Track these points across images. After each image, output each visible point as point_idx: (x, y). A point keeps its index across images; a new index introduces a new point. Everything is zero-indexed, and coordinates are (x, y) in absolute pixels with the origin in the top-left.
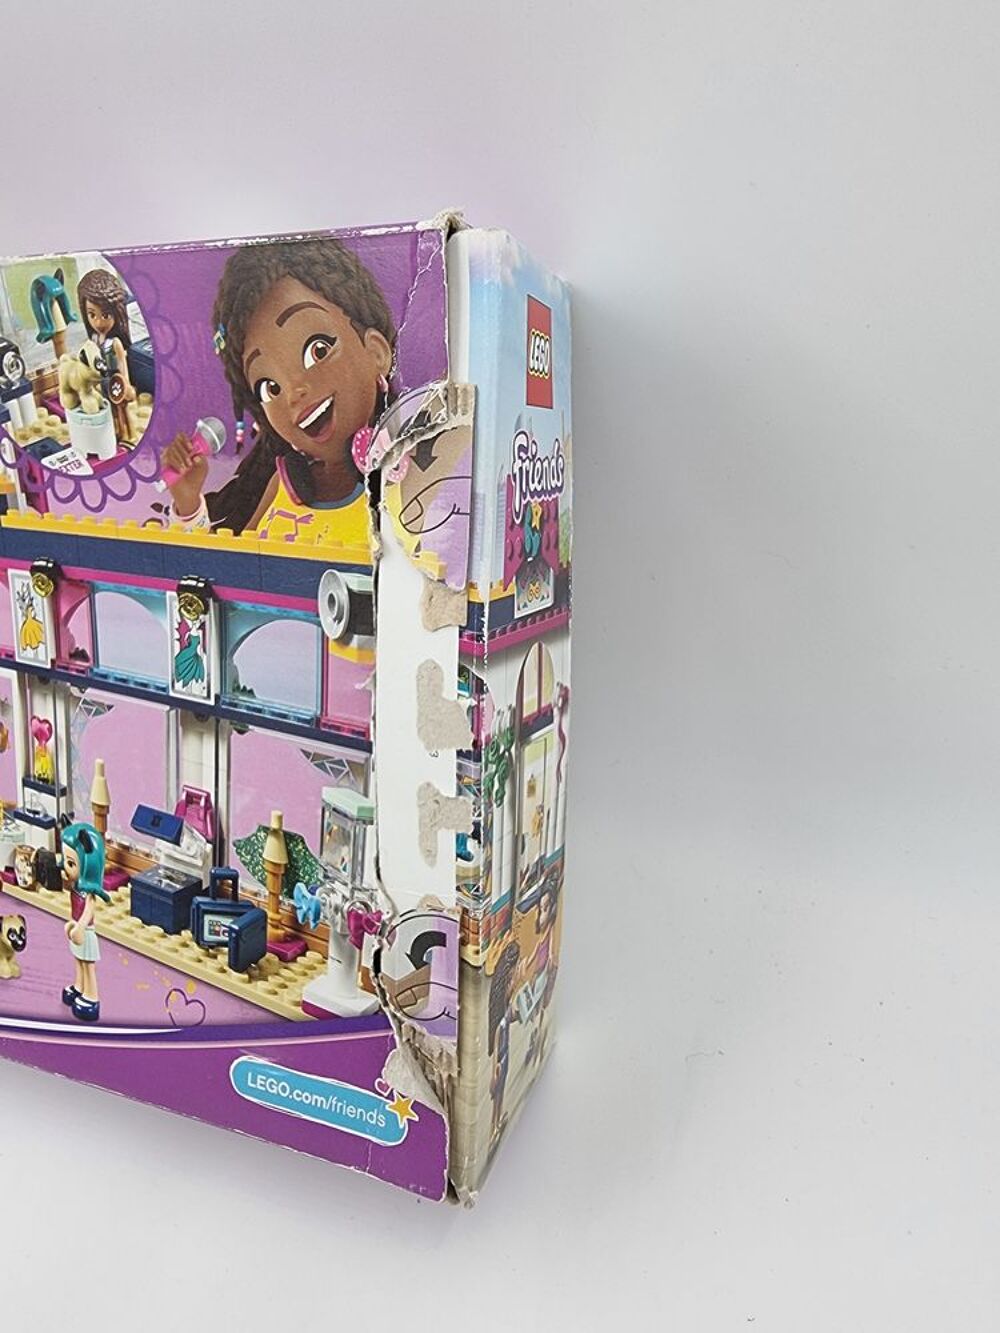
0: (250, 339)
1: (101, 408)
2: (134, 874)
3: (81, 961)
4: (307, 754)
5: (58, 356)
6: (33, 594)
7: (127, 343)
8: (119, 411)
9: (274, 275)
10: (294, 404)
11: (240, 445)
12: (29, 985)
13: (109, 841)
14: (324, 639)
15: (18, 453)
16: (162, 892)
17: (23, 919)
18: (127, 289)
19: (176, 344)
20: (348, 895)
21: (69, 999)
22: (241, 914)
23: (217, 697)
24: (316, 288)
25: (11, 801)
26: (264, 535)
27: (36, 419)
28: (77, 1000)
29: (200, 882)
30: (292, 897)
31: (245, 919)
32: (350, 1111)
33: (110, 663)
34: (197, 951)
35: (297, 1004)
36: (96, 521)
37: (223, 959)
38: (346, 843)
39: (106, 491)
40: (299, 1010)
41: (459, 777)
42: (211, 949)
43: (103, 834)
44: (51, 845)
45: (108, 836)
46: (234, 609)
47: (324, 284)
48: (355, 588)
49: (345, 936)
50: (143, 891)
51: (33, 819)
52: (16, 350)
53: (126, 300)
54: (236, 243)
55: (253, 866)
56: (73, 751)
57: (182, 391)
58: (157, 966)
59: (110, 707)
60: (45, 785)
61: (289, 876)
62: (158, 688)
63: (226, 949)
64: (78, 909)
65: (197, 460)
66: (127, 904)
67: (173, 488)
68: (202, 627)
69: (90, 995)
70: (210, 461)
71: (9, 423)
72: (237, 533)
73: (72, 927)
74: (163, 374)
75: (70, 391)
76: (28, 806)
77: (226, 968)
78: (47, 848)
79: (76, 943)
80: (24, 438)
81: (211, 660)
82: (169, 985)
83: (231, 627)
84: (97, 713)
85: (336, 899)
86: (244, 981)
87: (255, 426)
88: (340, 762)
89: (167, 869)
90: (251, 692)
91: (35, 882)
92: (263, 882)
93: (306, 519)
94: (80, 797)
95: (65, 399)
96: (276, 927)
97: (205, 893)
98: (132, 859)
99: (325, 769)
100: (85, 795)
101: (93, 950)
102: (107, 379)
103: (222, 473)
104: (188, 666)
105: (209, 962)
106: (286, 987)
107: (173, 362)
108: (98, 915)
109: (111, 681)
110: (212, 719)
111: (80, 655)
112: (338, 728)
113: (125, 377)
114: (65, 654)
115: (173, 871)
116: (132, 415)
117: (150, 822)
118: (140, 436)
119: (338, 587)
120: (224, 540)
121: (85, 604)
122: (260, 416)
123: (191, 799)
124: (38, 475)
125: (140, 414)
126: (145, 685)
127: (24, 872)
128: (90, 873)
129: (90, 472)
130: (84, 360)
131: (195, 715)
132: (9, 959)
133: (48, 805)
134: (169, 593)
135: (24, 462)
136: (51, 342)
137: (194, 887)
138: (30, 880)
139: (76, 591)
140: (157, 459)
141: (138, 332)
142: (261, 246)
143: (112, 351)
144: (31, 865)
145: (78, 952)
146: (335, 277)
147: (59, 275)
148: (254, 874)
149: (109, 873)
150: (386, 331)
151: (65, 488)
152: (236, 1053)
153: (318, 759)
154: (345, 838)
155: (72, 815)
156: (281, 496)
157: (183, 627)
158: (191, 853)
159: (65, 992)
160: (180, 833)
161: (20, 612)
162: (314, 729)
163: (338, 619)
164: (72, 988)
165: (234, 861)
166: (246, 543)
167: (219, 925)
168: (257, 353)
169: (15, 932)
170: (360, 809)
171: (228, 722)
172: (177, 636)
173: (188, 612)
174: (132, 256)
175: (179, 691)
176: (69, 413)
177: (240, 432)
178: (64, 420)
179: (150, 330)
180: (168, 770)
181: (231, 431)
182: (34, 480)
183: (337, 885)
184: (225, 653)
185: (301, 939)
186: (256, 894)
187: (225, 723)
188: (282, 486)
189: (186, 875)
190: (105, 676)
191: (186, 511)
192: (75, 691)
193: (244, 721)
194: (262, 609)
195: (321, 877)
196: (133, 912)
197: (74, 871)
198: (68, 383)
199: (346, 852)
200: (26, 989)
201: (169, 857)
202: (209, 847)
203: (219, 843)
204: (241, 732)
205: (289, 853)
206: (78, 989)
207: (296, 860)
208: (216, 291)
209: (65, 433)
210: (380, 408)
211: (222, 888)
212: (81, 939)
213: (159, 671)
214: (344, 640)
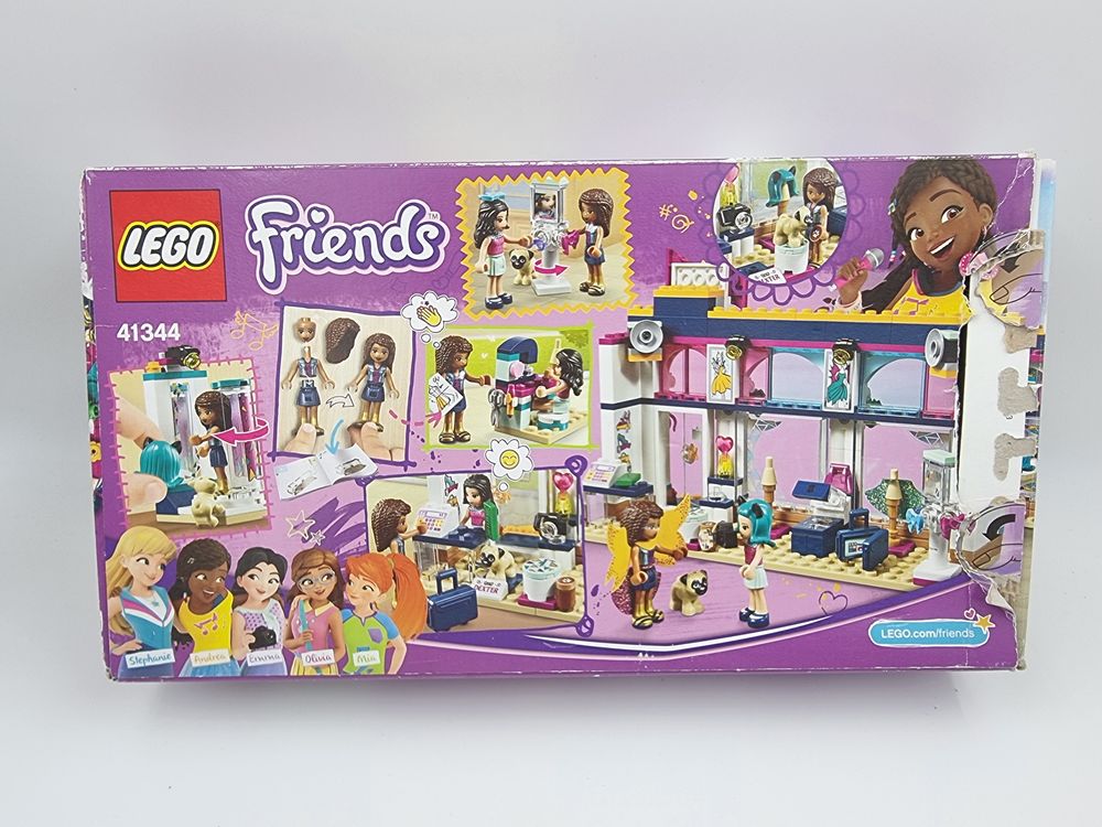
0: (911, 207)
1: (802, 244)
2: (794, 525)
3: (753, 590)
4: (914, 433)
5: (779, 215)
6: (725, 358)
7: (830, 207)
8: (815, 247)
9: (934, 175)
10: (930, 241)
11: (891, 263)
12: (711, 616)
13: (775, 508)
14: (927, 366)
15: (732, 272)
16: (816, 533)
17: (705, 573)
18: (838, 178)
19: (863, 209)
20: (940, 509)
21: (744, 618)
22: (870, 535)
23: (856, 408)
24: (958, 183)
25: (696, 494)
26: (897, 312)
27: (752, 251)
28: (751, 616)
29: (842, 521)
30: (905, 518)
31: (872, 538)
32: (951, 634)
33: (779, 396)
34: (840, 564)
35: (910, 581)
36: (781, 311)
37: (859, 565)
38: (939, 480)
39: (793, 292)
40: (912, 584)
41: (1027, 427)
42: (850, 561)
43: (771, 504)
44: (729, 518)
45: (774, 504)
46: (870, 355)
47: (963, 182)
48: (948, 338)
49: (938, 534)
50: (800, 535)
51: (716, 503)
52: (749, 211)
53: (837, 185)
54: (916, 158)
55: (879, 505)
56: (749, 455)
57: (860, 234)
58: (811, 580)
59: (778, 423)
60: (726, 480)
61: (902, 507)
62: (814, 407)
63: (861, 559)
64: (749, 557)
65: (861, 272)
66: (789, 546)
67: (841, 289)
68: (848, 368)
69: (761, 610)
70: (869, 272)
71: (730, 255)
72: (879, 313)
73: (745, 569)
74: (851, 226)
75: (782, 234)
76: (712, 496)
77: (861, 570)
78: (726, 521)
79: (749, 579)
80: (739, 263)
81: (852, 388)
82: (820, 590)
83: (867, 367)
84: (769, 428)
85: (934, 514)
86: (874, 576)
87: (904, 253)
88: (935, 435)
89: (818, 517)
90: (879, 402)
91: (715, 546)
92: (885, 513)
93: (924, 303)
94: (754, 483)
95: (777, 239)
96: (894, 538)
97: (846, 527)
98: (792, 516)
99: (926, 441)
100: (757, 481)
101: (762, 580)
102: (811, 228)
103: (875, 280)
104: (837, 391)
105: (850, 569)
106: (901, 572)
107: (859, 219)
108: (767, 557)
109: (781, 407)
110: (852, 421)
111: (760, 393)
112: (934, 416)
113: (824, 227)
114: (746, 394)
115: (823, 518)
116: (823, 247)
117: (806, 490)
118: (825, 260)
119: (938, 339)
120: (871, 317)
121: (765, 362)
122: (908, 247)
123: (836, 471)
124: (744, 286)
125: (828, 248)
126: (805, 407)
127: (706, 540)
128: (760, 531)
129: (784, 281)
130: (798, 217)
131: (839, 420)
132: (693, 602)
133: (728, 492)
134: (826, 350)
135: (735, 277)
136: (776, 207)
137: (839, 524)
138: (711, 545)
139: (758, 354)
140: (834, 273)
141: (839, 201)
142: (929, 160)
143: (819, 212)
144: (713, 534)
145: (750, 585)
146: (969, 178)
147: (793, 170)
148: (879, 509)
149: (774, 528)
150: (992, 205)
151: (761, 292)
152: (871, 621)
153: (921, 436)
154: (938, 477)
155: (747, 496)
156: (912, 290)
157: (835, 369)
158: (838, 503)
159: (741, 613)
160: (828, 493)
161: (713, 371)
162: (919, 418)
163: (937, 355)
164: (747, 609)
165: (865, 504)
166: (886, 317)
167: (854, 545)
168: (914, 214)
169: (698, 582)
170: (947, 459)
171: (862, 422)
172: (830, 374)
173: (839, 360)
174: (847, 162)
175: (830, 407)
176: (777, 248)
177: (893, 256)
178: (773, 252)
179: (848, 201)
180: (820, 456)
181: (887, 255)
182: (741, 288)
183: (933, 505)
184: (862, 381)
185: (910, 542)
186: (880, 521)
187: (860, 422)
188: (913, 283)
189: (833, 519)
190: (776, 405)
191: (846, 302)
192: (752, 416)
193: (872, 420)
194: (888, 354)
195: (923, 502)
196: (793, 550)
197: (746, 533)
198: (782, 231)
199: (938, 485)
200: (709, 619)
201: (820, 509)
202: (849, 499)
203: (855, 496)
204: (871, 427)
205: (903, 492)
206: (751, 609)
207: (907, 496)
208: (897, 182)
209: (772, 259)
210: (980, 243)
211: (858, 521)
212: (752, 575)
213: (817, 397)
214: (939, 367)
